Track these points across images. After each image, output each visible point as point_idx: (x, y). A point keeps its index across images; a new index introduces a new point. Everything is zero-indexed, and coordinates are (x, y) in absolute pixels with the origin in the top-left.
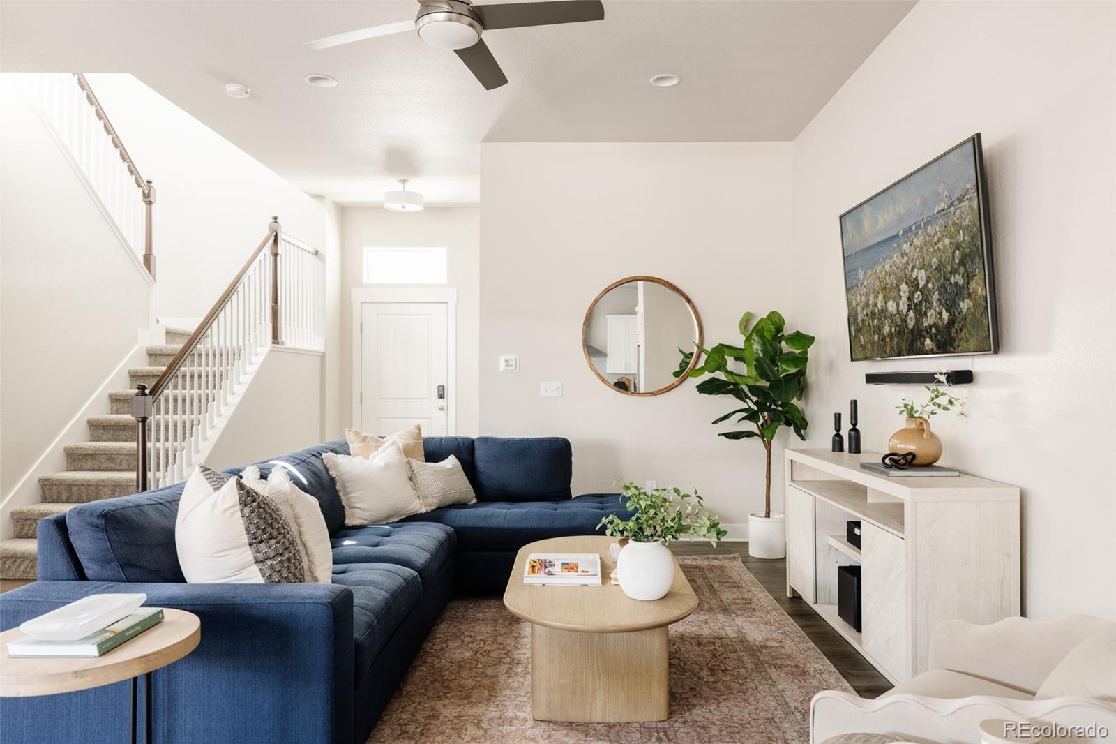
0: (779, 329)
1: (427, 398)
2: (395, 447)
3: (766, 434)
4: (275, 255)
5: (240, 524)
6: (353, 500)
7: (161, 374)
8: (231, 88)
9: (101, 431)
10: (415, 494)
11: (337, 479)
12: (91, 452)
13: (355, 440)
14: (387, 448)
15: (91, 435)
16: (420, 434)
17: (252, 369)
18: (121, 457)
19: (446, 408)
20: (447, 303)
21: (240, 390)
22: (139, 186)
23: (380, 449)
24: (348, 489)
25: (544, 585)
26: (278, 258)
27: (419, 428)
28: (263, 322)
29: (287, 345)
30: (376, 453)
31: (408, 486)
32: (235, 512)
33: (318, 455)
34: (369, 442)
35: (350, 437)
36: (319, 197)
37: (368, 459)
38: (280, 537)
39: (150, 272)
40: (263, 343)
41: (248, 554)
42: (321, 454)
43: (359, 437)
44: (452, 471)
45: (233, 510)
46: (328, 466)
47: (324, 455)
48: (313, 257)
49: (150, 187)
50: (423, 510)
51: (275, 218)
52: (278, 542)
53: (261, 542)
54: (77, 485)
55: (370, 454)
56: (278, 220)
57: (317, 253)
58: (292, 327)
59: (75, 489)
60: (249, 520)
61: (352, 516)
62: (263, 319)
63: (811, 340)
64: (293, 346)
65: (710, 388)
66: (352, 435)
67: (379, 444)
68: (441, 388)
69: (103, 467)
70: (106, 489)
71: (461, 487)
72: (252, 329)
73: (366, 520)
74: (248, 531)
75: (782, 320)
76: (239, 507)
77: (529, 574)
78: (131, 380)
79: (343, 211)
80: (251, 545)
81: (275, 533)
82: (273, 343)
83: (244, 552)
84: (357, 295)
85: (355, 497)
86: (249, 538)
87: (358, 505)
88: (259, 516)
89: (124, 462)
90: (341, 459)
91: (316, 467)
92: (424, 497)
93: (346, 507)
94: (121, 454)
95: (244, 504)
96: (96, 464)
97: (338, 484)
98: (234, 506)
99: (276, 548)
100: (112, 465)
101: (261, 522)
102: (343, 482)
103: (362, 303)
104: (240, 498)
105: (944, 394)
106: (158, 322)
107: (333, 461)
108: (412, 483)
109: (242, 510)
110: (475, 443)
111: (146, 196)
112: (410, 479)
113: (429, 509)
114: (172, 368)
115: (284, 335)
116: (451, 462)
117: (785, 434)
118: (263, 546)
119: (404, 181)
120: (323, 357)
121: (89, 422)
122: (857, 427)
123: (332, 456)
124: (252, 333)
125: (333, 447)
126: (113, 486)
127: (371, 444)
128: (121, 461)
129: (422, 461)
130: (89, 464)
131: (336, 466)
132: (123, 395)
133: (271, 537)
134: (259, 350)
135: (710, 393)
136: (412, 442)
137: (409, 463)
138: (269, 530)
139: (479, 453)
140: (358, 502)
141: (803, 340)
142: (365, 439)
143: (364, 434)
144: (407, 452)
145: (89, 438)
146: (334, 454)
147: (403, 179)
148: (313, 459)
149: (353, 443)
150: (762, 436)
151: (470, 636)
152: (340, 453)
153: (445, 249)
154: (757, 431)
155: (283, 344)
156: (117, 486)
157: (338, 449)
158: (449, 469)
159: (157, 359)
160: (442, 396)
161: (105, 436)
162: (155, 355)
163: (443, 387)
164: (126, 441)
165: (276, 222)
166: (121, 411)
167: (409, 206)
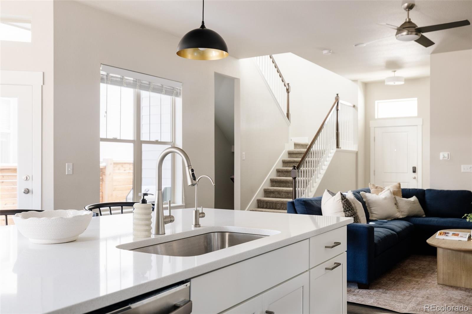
1: (407, 173)
2: (389, 191)
4: (337, 110)
5: (341, 205)
6: (372, 210)
7: (299, 161)
8: (325, 52)
9: (274, 183)
10: (398, 211)
11: (366, 202)
12: (272, 191)
13: (373, 187)
14: (386, 191)
15: (271, 185)
16: (400, 186)
17: (329, 159)
18: (283, 193)
19: (416, 178)
20: (417, 125)
21: (325, 168)
22: (285, 86)
23: (383, 192)
24: (371, 206)
25: (443, 239)
26: (339, 111)
27: (400, 184)
28: (333, 139)
29: (342, 149)
30: (381, 193)
31: (395, 207)
32: (340, 202)
33: (359, 192)
34: (378, 189)
35: (370, 187)
36: (355, 81)
37: (378, 195)
38: (352, 210)
39: (288, 119)
40: (333, 148)
41: (344, 214)
42: (360, 192)
43: (374, 187)
44: (414, 202)
45: (340, 201)
46: (362, 197)
47: (361, 193)
48: (352, 108)
49: (289, 86)
50: (401, 217)
51: (338, 94)
52: (351, 212)
53: (347, 211)
54: (269, 202)
55: (379, 193)
56: (338, 95)
57: (354, 106)
58: (344, 140)
59: (268, 204)
60: (344, 204)
61: (372, 216)
62: (333, 138)
64: (344, 149)
66: (372, 186)
67: (383, 190)
68: (414, 168)
69: (277, 196)
70: (279, 204)
71: (418, 208)
72: (329, 143)
73: (377, 218)
74: (343, 207)
76: (341, 200)
77: (438, 235)
78: (283, 164)
79: (366, 85)
80: (344, 211)
81: (351, 209)
82: (337, 148)
83: (343, 213)
84: (372, 124)
85: (373, 209)
86: (344, 209)
87: (374, 212)
88: (346, 203)
89: (284, 195)
90: (367, 194)
91: (358, 196)
92: (402, 212)
93: (370, 213)
94: (283, 192)
95: (342, 199)
97: (366, 204)
98: (340, 200)
99: (351, 214)
100: (279, 196)
101: (347, 205)
102: (368, 204)
103: (375, 127)
104: (341, 198)
106: (291, 140)
107: (364, 195)
108: (396, 206)
109: (342, 201)
110: (426, 191)
111: (287, 90)
112: (396, 204)
113: (403, 217)
114: (303, 159)
115: (341, 145)
116: (414, 199)
118: (347, 212)
119: (395, 71)
120: (357, 153)
121: (271, 180)
123: (364, 193)
124: (329, 144)
125: (364, 190)
126: (281, 203)
127: (379, 190)
128: (283, 194)
129: (401, 197)
130: (272, 195)
131: (366, 197)
132: (281, 170)
133: (350, 210)
134: (332, 151)
136: (396, 190)
137: (395, 198)
138: (349, 208)
139: (427, 195)
140: (374, 211)
142: (377, 188)
143: (376, 186)
144: (394, 193)
145: (270, 185)
146: (365, 193)
147: (394, 70)
148: (357, 194)
149: (372, 189)
151: (419, 264)
152: (367, 192)
153: (416, 99)
155: (341, 148)
157: (366, 191)
158: (412, 201)
159: (294, 156)
160: (414, 171)
161: (276, 185)
162: (291, 154)
163: (415, 168)
164: (283, 187)
165: (338, 96)
166: (280, 175)
167: (397, 83)
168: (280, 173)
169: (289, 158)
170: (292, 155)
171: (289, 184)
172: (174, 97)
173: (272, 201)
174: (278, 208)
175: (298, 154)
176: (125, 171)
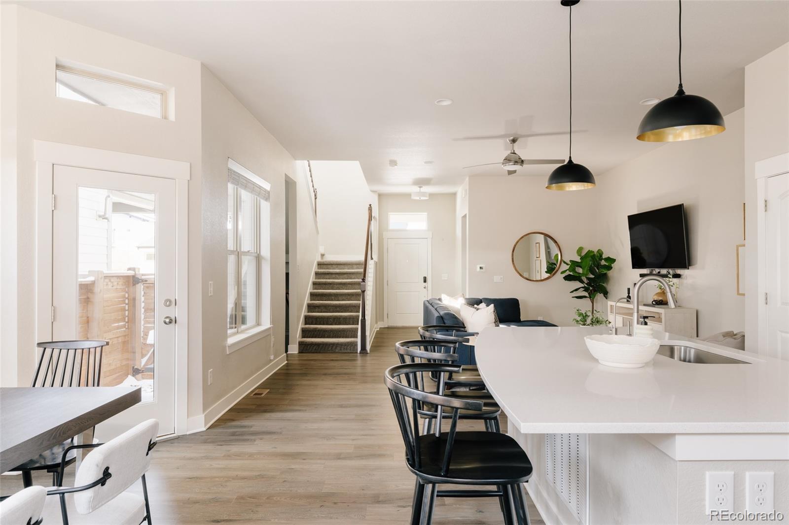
0: (601, 256)
1: (419, 282)
3: (592, 296)
19: (427, 288)
20: (428, 238)
22: (314, 192)
49: (316, 192)
51: (370, 205)
63: (614, 260)
65: (568, 278)
70: (331, 320)
75: (602, 252)
79: (380, 196)
84: (385, 235)
96: (320, 310)
103: (387, 239)
105: (671, 281)
111: (315, 196)
117: (600, 296)
119: (421, 187)
121: (310, 293)
122: (630, 295)
135: (570, 280)
141: (611, 260)
150: (590, 297)
153: (426, 213)
154: (588, 295)
156: (335, 318)
159: (325, 266)
160: (425, 281)
161: (317, 299)
162: (321, 264)
163: (426, 277)
164: (325, 301)
165: (371, 207)
166: (317, 288)
167: (423, 198)
168: (317, 286)
169: (318, 269)
170: (322, 266)
171: (333, 298)
172: (258, 199)
173: (324, 316)
174: (330, 323)
175: (329, 264)
176: (113, 287)
